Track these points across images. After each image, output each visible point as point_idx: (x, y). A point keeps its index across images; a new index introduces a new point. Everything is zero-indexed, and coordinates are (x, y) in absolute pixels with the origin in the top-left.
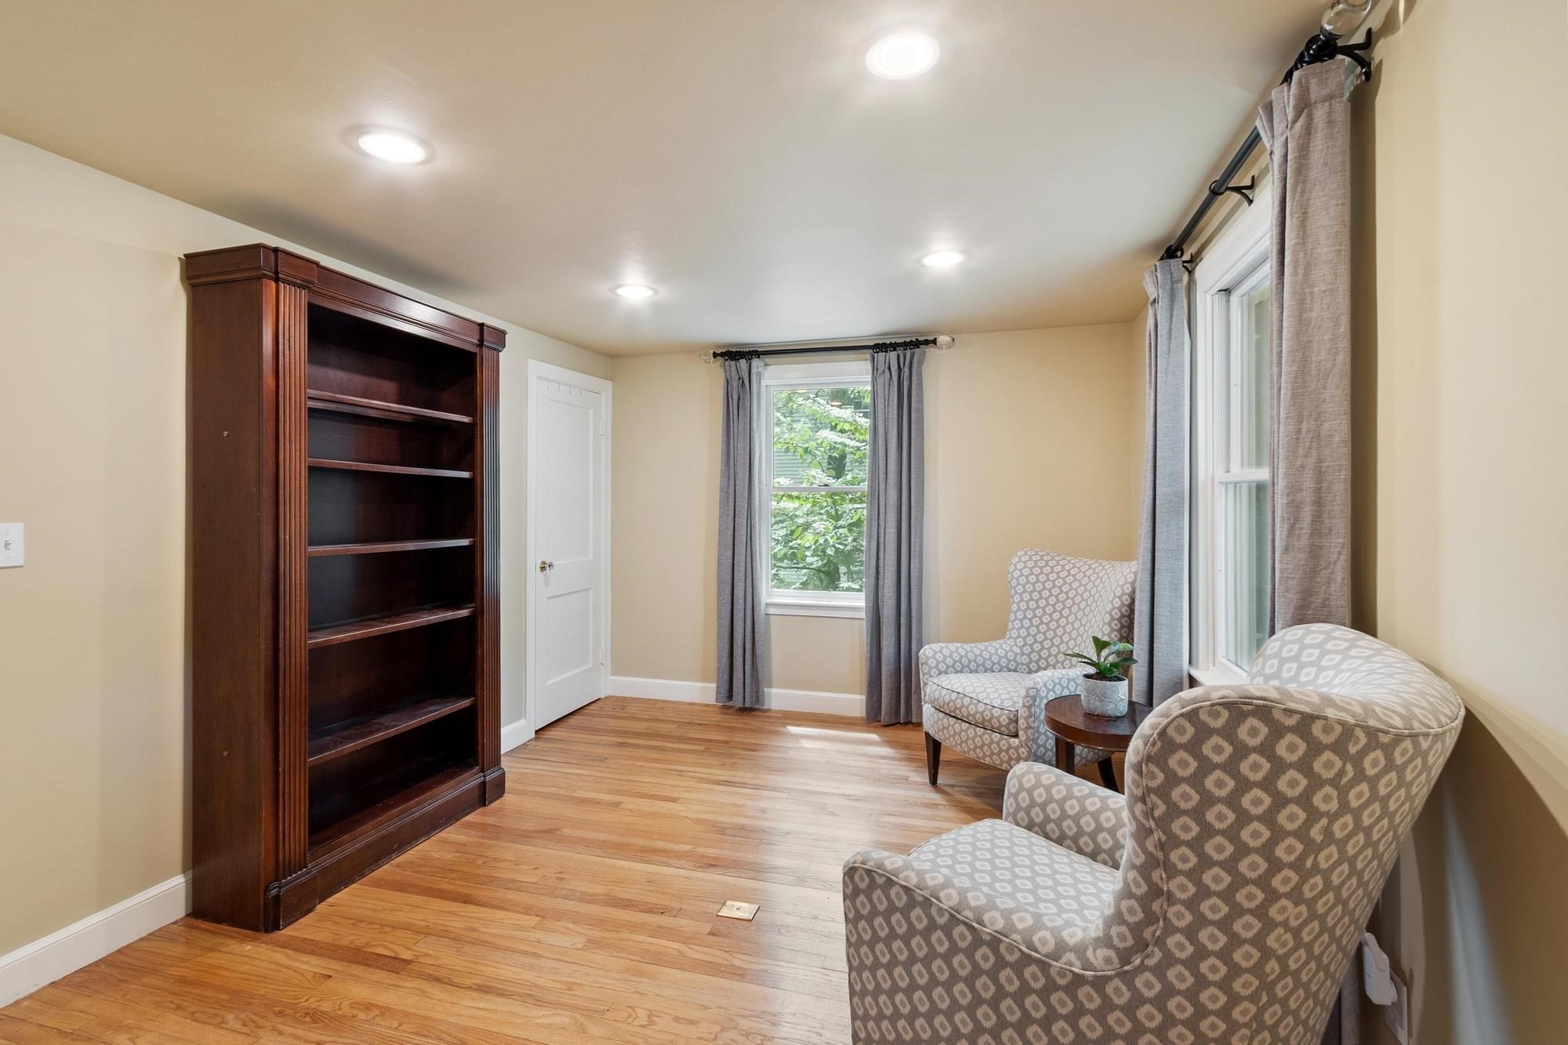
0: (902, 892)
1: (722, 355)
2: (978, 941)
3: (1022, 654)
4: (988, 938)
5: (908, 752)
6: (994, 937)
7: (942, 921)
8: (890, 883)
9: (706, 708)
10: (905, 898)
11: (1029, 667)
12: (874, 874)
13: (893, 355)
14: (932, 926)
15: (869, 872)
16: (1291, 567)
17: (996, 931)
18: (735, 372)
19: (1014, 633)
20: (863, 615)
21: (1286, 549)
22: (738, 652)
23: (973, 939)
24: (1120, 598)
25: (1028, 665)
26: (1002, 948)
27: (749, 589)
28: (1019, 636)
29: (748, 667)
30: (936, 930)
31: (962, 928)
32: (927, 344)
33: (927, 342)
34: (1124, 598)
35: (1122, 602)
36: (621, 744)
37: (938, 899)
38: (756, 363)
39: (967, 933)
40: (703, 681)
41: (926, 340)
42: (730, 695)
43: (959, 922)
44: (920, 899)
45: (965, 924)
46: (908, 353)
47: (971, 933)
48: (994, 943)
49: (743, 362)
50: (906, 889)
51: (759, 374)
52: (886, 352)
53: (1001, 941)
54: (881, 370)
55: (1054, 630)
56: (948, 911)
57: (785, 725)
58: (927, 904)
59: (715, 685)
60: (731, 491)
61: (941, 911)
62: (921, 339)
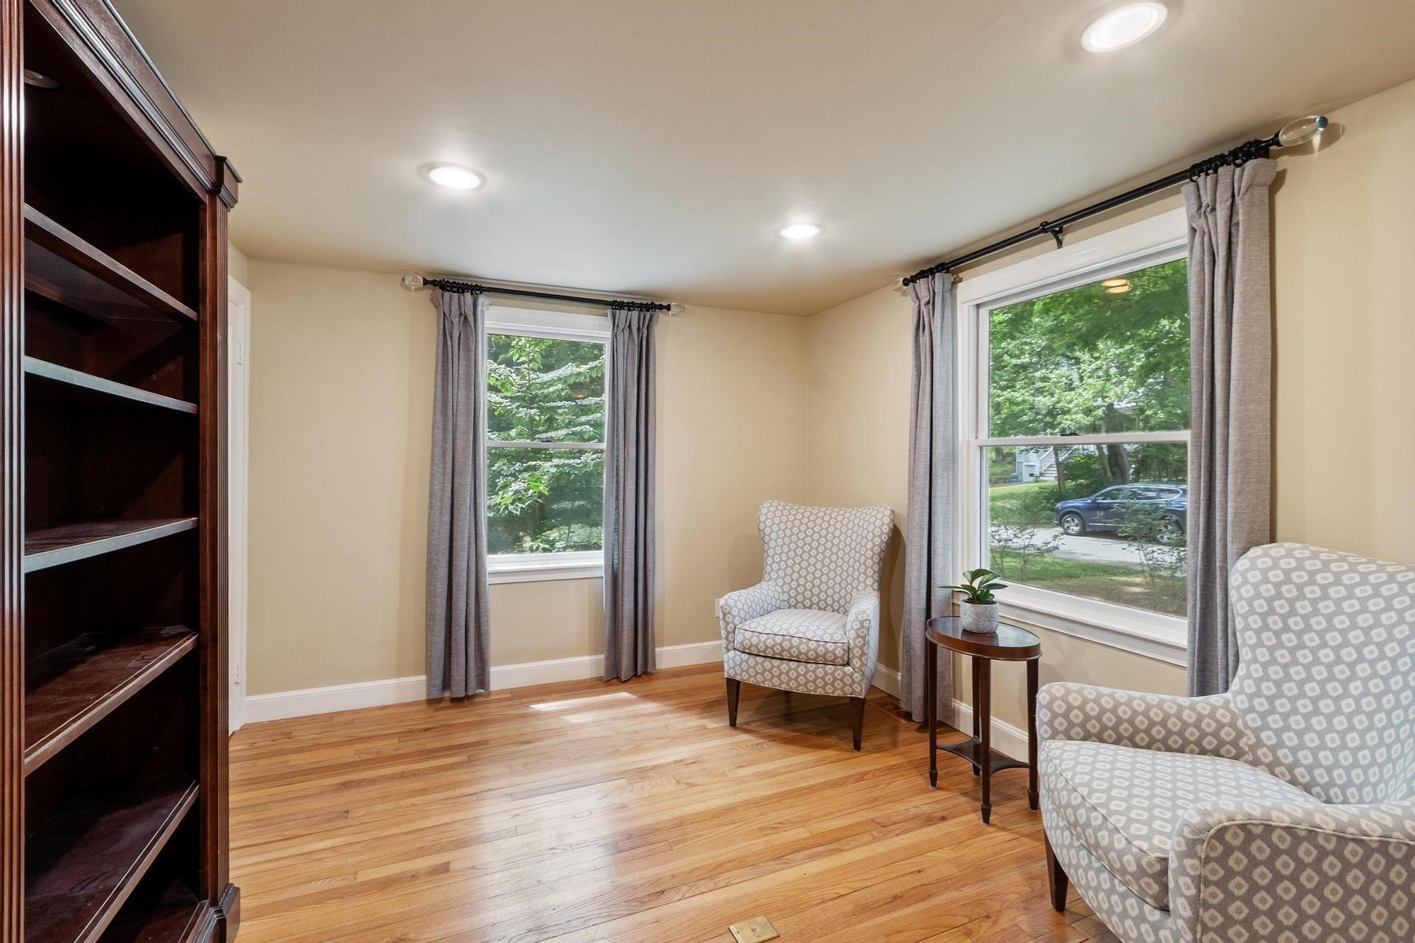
0: (1285, 834)
1: (434, 283)
2: (1368, 850)
3: (783, 592)
4: (1377, 845)
5: (685, 700)
6: (1383, 841)
7: (1330, 846)
8: (1269, 828)
9: (407, 709)
10: (1289, 838)
11: (789, 603)
12: (1250, 827)
13: (635, 314)
14: (1323, 853)
15: (1243, 827)
16: (1243, 505)
17: (1380, 837)
18: (457, 307)
19: (774, 575)
20: (602, 573)
21: (1240, 493)
22: (459, 633)
23: (1365, 851)
24: (880, 536)
25: (788, 601)
26: (1391, 850)
27: (473, 559)
28: (779, 577)
29: (472, 649)
30: (1328, 856)
31: (1351, 845)
32: (661, 309)
33: (661, 307)
34: (883, 537)
35: (882, 540)
36: (345, 786)
37: (1319, 827)
38: (483, 299)
39: (1357, 848)
40: (397, 677)
41: (661, 305)
42: (446, 683)
43: (1347, 840)
44: (1304, 833)
45: (1354, 840)
46: (648, 315)
47: (1361, 847)
48: (1384, 846)
49: (468, 296)
50: (1288, 829)
51: (483, 312)
52: (629, 310)
53: (1389, 843)
54: (621, 326)
55: (806, 569)
56: (1333, 835)
57: (527, 704)
58: (1312, 834)
59: (424, 677)
60: (449, 446)
61: (1327, 837)
62: (657, 303)
